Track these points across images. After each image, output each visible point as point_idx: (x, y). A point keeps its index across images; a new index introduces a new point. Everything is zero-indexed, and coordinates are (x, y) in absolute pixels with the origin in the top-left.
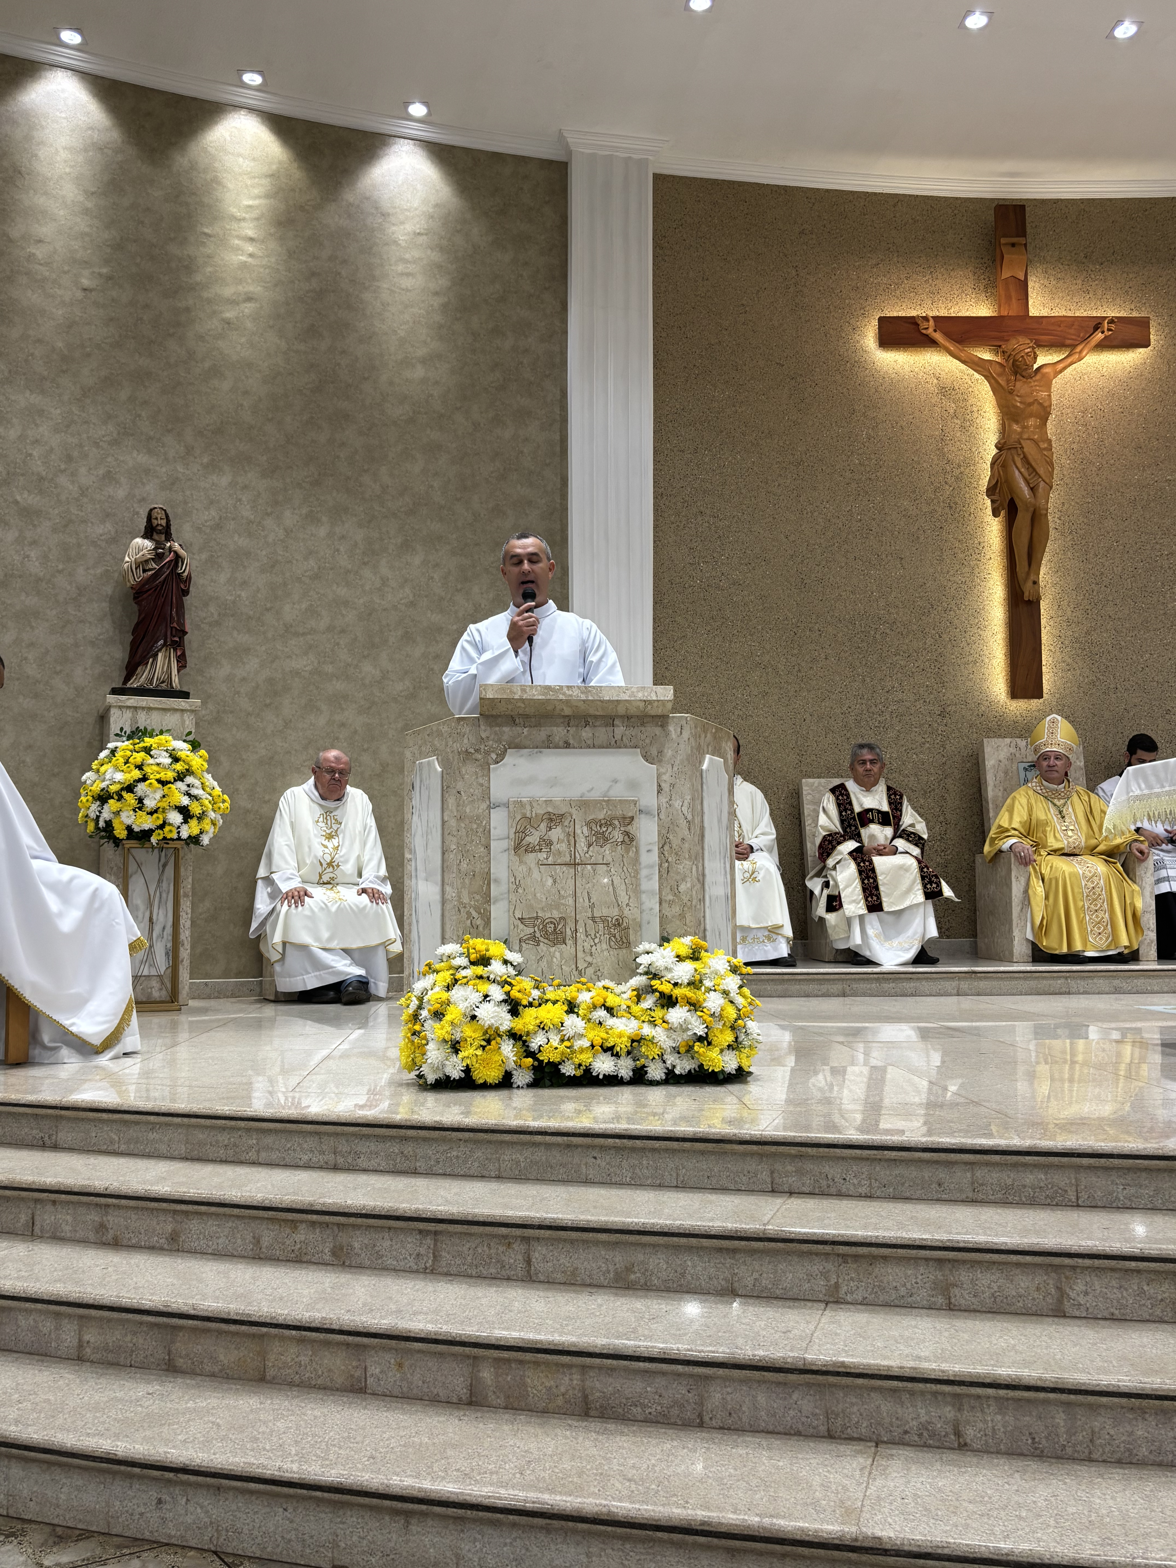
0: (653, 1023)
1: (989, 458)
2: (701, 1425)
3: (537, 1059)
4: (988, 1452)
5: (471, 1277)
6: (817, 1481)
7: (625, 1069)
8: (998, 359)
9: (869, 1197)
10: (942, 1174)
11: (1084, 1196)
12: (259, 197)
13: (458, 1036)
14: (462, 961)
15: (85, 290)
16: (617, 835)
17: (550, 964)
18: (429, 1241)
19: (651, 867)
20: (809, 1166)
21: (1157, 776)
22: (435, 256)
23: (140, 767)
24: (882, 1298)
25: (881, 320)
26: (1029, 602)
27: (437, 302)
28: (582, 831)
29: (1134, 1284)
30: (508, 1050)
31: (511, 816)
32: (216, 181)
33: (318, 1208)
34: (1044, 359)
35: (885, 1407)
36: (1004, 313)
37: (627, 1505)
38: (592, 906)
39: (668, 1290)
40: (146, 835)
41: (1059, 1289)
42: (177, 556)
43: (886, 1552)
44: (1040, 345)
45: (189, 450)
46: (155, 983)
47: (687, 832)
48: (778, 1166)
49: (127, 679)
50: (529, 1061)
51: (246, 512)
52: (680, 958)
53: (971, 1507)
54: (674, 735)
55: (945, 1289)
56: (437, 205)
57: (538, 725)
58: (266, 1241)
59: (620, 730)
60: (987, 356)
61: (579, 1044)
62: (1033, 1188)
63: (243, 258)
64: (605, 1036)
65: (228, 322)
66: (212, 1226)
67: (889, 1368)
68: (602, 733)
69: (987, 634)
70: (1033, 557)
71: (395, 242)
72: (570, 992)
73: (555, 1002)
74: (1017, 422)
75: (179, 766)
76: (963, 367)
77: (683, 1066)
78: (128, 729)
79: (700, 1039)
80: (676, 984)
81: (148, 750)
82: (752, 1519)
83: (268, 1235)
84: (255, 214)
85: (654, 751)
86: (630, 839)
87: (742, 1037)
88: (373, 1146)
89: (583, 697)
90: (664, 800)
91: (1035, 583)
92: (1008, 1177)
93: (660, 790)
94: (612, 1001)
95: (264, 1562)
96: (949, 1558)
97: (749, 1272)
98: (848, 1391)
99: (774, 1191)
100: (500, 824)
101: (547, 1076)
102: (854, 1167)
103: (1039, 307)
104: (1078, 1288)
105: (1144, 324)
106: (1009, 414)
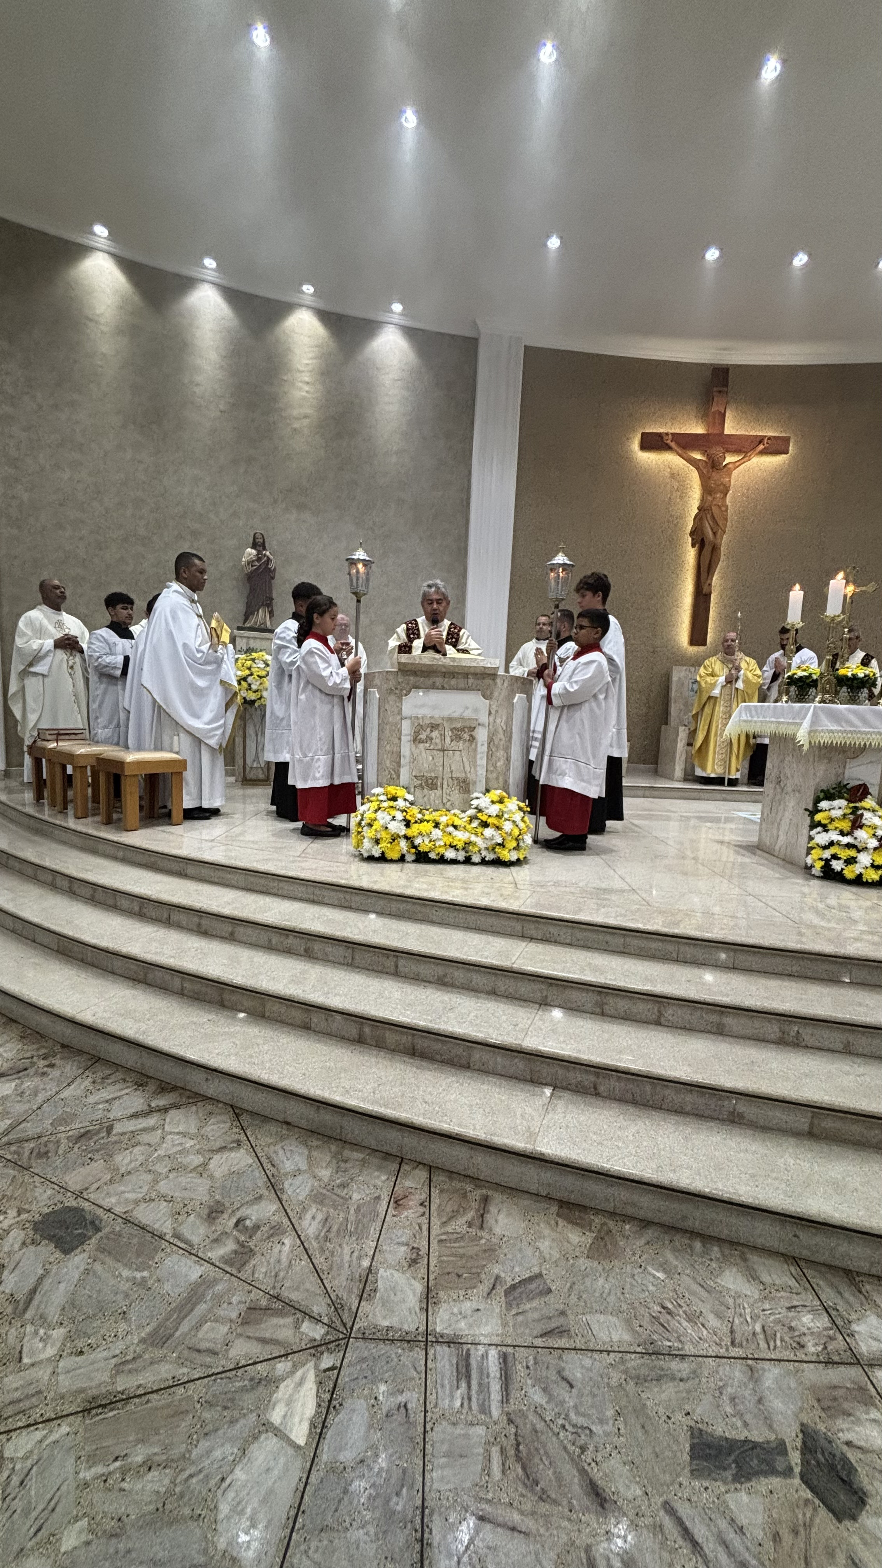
0: (476, 834)
1: (693, 515)
2: (469, 1067)
3: (417, 849)
4: (610, 1098)
5: (368, 970)
6: (519, 1112)
7: (461, 856)
8: (704, 459)
9: (570, 945)
10: (608, 938)
11: (681, 956)
12: (311, 358)
13: (379, 837)
14: (383, 798)
15: (221, 412)
16: (466, 736)
17: (429, 800)
18: (350, 951)
19: (483, 753)
20: (542, 927)
21: (756, 711)
22: (405, 393)
23: (249, 669)
24: (569, 1005)
25: (643, 434)
26: (706, 595)
27: (404, 419)
28: (448, 734)
29: (699, 1013)
30: (403, 844)
31: (412, 723)
32: (289, 349)
33: (297, 930)
34: (730, 459)
35: (561, 1072)
36: (711, 431)
37: (421, 1119)
38: (452, 772)
39: (463, 988)
41: (659, 1011)
42: (269, 559)
43: (546, 1161)
44: (728, 451)
45: (275, 501)
46: (260, 770)
47: (502, 736)
48: (526, 925)
49: (245, 621)
50: (413, 850)
51: (304, 534)
52: (493, 802)
53: (594, 1137)
54: (499, 685)
55: (601, 1005)
56: (406, 364)
57: (428, 676)
58: (274, 941)
59: (471, 681)
60: (698, 456)
61: (438, 844)
62: (655, 950)
63: (304, 394)
64: (451, 840)
65: (295, 430)
66: (249, 931)
67: (563, 1056)
68: (462, 683)
69: (680, 610)
70: (710, 570)
71: (384, 386)
72: (436, 816)
73: (428, 821)
74: (711, 495)
76: (685, 462)
77: (490, 857)
78: (245, 648)
79: (499, 844)
80: (490, 816)
81: (253, 660)
82: (481, 1135)
83: (275, 939)
84: (310, 368)
85: (488, 693)
86: (472, 739)
87: (521, 844)
89: (452, 664)
90: (491, 719)
91: (710, 585)
93: (490, 713)
94: (457, 822)
95: (253, 1114)
96: (577, 1168)
97: (503, 984)
98: (542, 1062)
99: (523, 937)
100: (406, 728)
101: (422, 858)
102: (565, 930)
103: (730, 429)
104: (670, 1012)
105: (787, 440)
106: (707, 490)
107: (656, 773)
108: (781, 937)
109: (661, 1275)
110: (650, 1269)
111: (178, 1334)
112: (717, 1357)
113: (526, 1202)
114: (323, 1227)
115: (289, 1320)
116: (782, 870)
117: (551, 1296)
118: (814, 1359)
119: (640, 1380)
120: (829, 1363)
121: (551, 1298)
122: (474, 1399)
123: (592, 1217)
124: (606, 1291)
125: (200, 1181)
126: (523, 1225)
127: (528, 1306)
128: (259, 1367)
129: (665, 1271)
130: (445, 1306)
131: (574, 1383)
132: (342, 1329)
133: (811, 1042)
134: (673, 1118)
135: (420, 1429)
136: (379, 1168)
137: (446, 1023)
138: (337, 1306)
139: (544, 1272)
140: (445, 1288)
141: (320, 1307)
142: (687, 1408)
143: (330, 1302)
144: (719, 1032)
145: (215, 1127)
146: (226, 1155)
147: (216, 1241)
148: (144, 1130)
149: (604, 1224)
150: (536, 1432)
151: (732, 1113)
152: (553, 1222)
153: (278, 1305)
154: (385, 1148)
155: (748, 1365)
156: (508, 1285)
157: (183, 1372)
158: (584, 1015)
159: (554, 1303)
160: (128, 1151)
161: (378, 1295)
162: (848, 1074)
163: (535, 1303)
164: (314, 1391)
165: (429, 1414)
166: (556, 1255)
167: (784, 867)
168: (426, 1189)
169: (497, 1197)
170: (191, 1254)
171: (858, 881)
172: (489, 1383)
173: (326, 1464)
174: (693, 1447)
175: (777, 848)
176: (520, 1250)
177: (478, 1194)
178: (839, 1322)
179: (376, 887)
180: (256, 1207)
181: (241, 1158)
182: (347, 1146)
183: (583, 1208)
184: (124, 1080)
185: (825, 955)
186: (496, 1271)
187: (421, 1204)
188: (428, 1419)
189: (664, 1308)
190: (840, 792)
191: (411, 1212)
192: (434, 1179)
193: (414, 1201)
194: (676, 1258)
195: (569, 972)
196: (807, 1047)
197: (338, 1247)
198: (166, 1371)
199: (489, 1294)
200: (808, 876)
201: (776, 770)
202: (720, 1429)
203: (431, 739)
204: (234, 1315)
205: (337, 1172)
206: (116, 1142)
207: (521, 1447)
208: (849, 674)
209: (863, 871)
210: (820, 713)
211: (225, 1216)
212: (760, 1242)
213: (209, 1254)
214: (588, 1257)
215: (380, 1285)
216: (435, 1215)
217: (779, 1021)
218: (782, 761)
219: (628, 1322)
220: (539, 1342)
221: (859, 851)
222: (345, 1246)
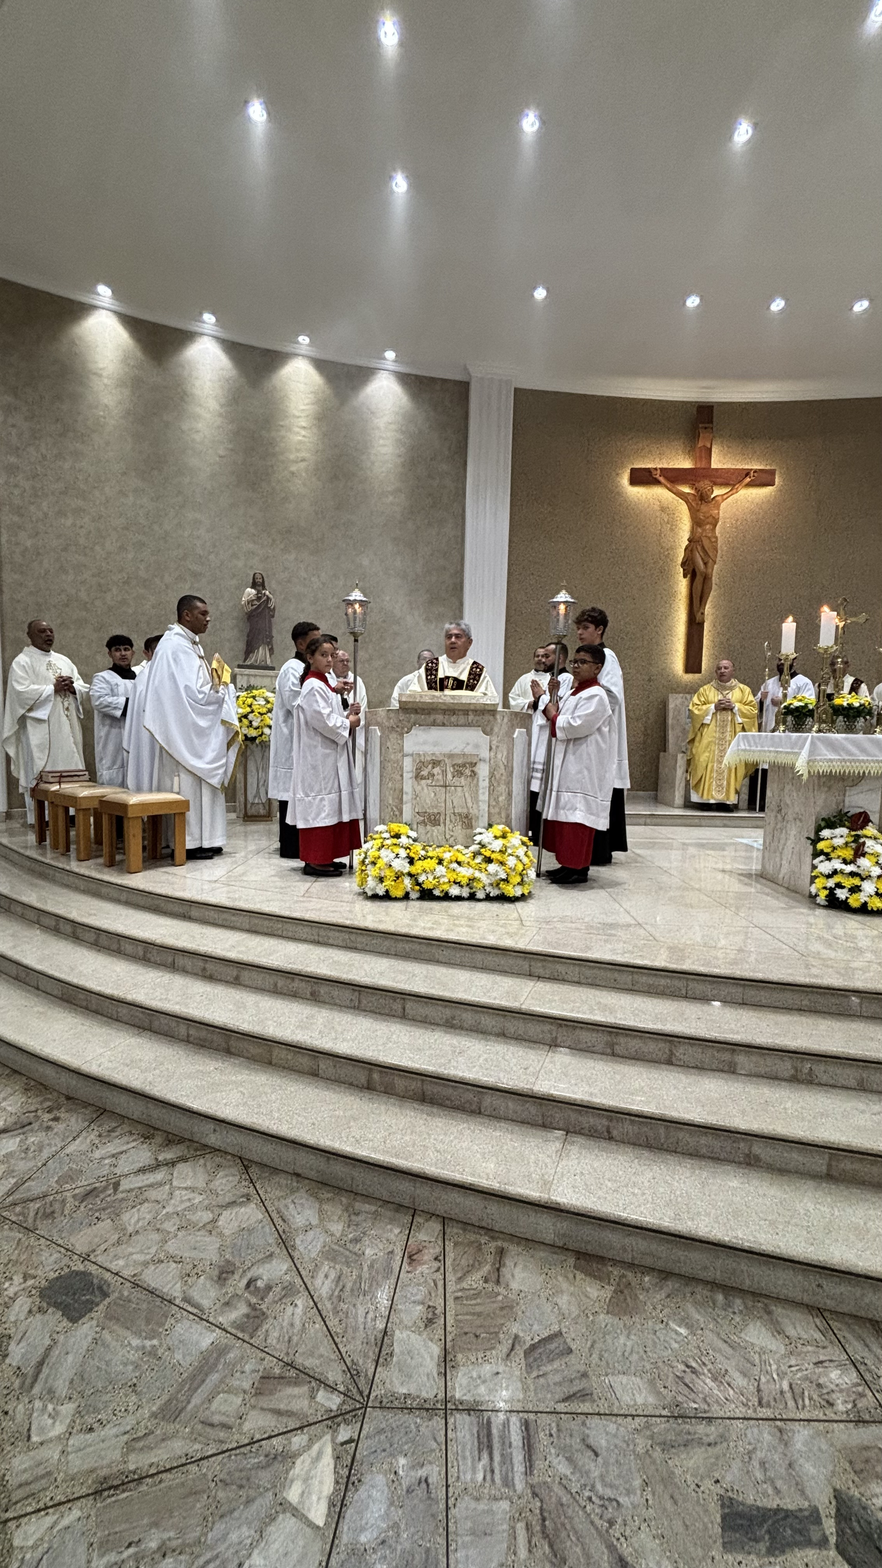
0: (480, 870)
1: (684, 547)
2: (480, 1113)
3: (421, 887)
4: (624, 1142)
5: (376, 1013)
6: (532, 1159)
7: (465, 893)
8: (692, 492)
9: (579, 983)
10: (616, 975)
11: (690, 993)
12: (308, 404)
13: (382, 875)
14: (387, 835)
15: (221, 457)
16: (468, 772)
17: (432, 836)
18: (357, 994)
19: (485, 788)
20: (550, 965)
21: (755, 741)
22: (399, 436)
23: (250, 706)
24: (579, 1046)
25: (632, 470)
26: (699, 624)
27: (399, 461)
28: (450, 770)
29: (709, 1052)
30: (407, 882)
31: (414, 761)
32: (286, 396)
33: (303, 973)
34: (717, 492)
35: (573, 1116)
36: (699, 466)
37: (433, 1169)
38: (454, 807)
40: (253, 739)
41: (670, 1051)
42: (268, 599)
43: (562, 1211)
44: (715, 484)
45: (274, 541)
46: (261, 806)
47: (503, 771)
48: (535, 964)
49: (245, 660)
50: (418, 888)
51: (303, 574)
52: (496, 837)
53: (609, 1184)
54: (499, 721)
55: (612, 1045)
56: (401, 408)
57: (429, 714)
58: (279, 985)
59: (471, 717)
60: (686, 489)
61: (442, 880)
62: (664, 987)
63: (300, 438)
64: (455, 876)
65: (293, 473)
66: (253, 975)
67: (575, 1100)
68: (462, 719)
69: (675, 639)
70: (703, 599)
71: (378, 428)
72: (439, 852)
73: (431, 858)
74: (700, 527)
75: (269, 706)
76: (674, 496)
77: (494, 893)
78: (245, 686)
79: (503, 880)
80: (493, 851)
81: (254, 697)
82: (494, 1184)
83: (283, 983)
84: (307, 413)
85: (488, 729)
86: (474, 774)
87: (525, 879)
88: (337, 934)
90: (492, 754)
91: (703, 614)
92: (651, 980)
93: (491, 749)
94: (461, 858)
95: (262, 1165)
96: (594, 1218)
97: (512, 1026)
98: (554, 1107)
99: (530, 975)
100: (408, 765)
101: (426, 895)
102: (572, 968)
103: (716, 462)
104: (681, 1051)
105: (772, 473)
106: (697, 522)
107: (656, 800)
108: (790, 971)
109: (683, 1331)
110: (673, 1325)
111: (190, 1407)
112: (744, 1419)
113: (542, 1254)
114: (336, 1286)
115: (305, 1389)
116: (787, 900)
117: (572, 1356)
118: (844, 1417)
119: (667, 1446)
120: (860, 1422)
121: (572, 1359)
122: (497, 1471)
123: (610, 1269)
124: (628, 1349)
125: (208, 1239)
126: (541, 1279)
127: (549, 1368)
128: (274, 1441)
129: (688, 1326)
130: (462, 1371)
131: (599, 1452)
132: (358, 1397)
133: (824, 1078)
134: (688, 1163)
135: (442, 1506)
136: (392, 1221)
137: (456, 1068)
138: (353, 1373)
139: (564, 1330)
140: (462, 1350)
141: (335, 1374)
142: (717, 1475)
143: (345, 1368)
144: (731, 1070)
145: (224, 1181)
146: (236, 1209)
147: (227, 1304)
148: (151, 1186)
149: (624, 1276)
150: (562, 1505)
151: (748, 1156)
152: (571, 1276)
153: (293, 1373)
154: (397, 1200)
155: (777, 1427)
156: (527, 1345)
157: (196, 1449)
158: (595, 1056)
159: (576, 1363)
160: (135, 1210)
161: (395, 1359)
162: (863, 1112)
163: (556, 1364)
164: (332, 1466)
165: (451, 1489)
166: (575, 1311)
167: (787, 896)
168: (440, 1243)
169: (513, 1249)
170: (202, 1319)
171: (864, 910)
172: (511, 1454)
173: (346, 1545)
174: (724, 1518)
175: (781, 876)
176: (538, 1307)
177: (493, 1245)
178: (868, 1377)
179: (381, 927)
180: (267, 1266)
181: (251, 1213)
182: (359, 1198)
183: (601, 1259)
184: (131, 1133)
185: (834, 989)
186: (514, 1331)
187: (436, 1259)
188: (450, 1495)
189: (688, 1366)
190: (841, 821)
191: (426, 1268)
192: (448, 1231)
193: (428, 1255)
194: (699, 1312)
195: (578, 1012)
196: (820, 1084)
197: (351, 1307)
198: (178, 1447)
199: (508, 1355)
200: (813, 906)
201: (776, 797)
202: (751, 1497)
203: (433, 775)
204: (247, 1385)
205: (349, 1226)
206: (123, 1199)
207: (547, 1523)
208: (845, 704)
209: (867, 899)
210: (819, 744)
211: (236, 1276)
212: (784, 1292)
213: (221, 1319)
214: (608, 1313)
215: (397, 1349)
216: (450, 1269)
217: (791, 1058)
218: (783, 790)
219: (652, 1383)
220: (561, 1407)
221: (863, 879)
222: (359, 1305)
